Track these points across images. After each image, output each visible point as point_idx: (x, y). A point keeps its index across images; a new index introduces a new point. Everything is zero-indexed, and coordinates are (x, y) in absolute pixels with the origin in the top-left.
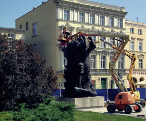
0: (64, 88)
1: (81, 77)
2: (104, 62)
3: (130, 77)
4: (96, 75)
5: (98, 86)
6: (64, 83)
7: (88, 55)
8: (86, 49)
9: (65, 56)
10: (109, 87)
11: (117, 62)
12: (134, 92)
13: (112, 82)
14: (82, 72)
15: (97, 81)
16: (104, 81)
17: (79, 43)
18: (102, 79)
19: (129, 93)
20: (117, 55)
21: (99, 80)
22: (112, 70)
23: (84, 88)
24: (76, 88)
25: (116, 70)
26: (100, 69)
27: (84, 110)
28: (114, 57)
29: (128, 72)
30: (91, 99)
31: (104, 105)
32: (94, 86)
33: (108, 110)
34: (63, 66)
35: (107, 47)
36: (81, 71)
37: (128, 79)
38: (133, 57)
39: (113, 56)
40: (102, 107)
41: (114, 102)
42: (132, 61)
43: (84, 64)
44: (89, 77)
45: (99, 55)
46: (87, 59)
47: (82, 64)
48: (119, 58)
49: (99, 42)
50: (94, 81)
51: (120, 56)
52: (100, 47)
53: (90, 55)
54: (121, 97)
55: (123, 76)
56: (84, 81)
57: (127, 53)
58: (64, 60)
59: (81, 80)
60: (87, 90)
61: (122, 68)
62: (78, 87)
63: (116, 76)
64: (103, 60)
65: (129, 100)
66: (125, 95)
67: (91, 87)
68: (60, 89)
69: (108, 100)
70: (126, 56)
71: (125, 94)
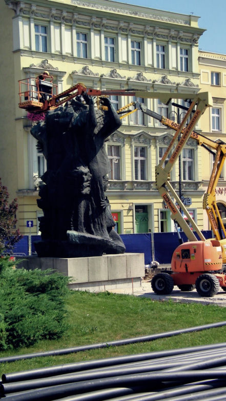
0: (40, 233)
1: (83, 203)
2: (143, 162)
3: (209, 201)
4: (121, 197)
5: (129, 225)
6: (40, 219)
7: (101, 146)
8: (96, 131)
9: (40, 147)
10: (156, 228)
11: (177, 162)
12: (221, 241)
13: (163, 214)
14: (86, 191)
15: (125, 213)
16: (143, 211)
17: (76, 115)
18: (138, 207)
19: (208, 243)
20: (176, 144)
21: (129, 210)
22: (163, 186)
23: (92, 233)
24: (69, 232)
25: (173, 184)
26: (132, 182)
27: (92, 289)
28: (168, 149)
29: (206, 189)
30: (110, 261)
31: (143, 274)
32: (118, 225)
33: (153, 287)
34: (36, 174)
35: (151, 125)
36: (82, 188)
37: (205, 207)
38: (217, 149)
39: (166, 146)
40: (139, 279)
41: (168, 267)
42: (215, 159)
43: (91, 171)
44: (104, 203)
45: (131, 146)
46: (98, 156)
47: (84, 169)
48: (182, 153)
49: (129, 111)
50: (118, 214)
51: (185, 146)
52: (132, 123)
53: (106, 144)
54: (186, 253)
55: (193, 200)
56: (90, 213)
57: (201, 139)
58: (39, 158)
59: (82, 210)
60: (99, 238)
61: (190, 178)
62: (76, 229)
63: (174, 201)
64: (140, 158)
65: (208, 261)
66: (198, 250)
67: (109, 229)
68: (30, 236)
69: (154, 262)
70: (199, 147)
71: (198, 245)
